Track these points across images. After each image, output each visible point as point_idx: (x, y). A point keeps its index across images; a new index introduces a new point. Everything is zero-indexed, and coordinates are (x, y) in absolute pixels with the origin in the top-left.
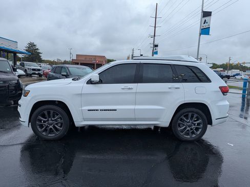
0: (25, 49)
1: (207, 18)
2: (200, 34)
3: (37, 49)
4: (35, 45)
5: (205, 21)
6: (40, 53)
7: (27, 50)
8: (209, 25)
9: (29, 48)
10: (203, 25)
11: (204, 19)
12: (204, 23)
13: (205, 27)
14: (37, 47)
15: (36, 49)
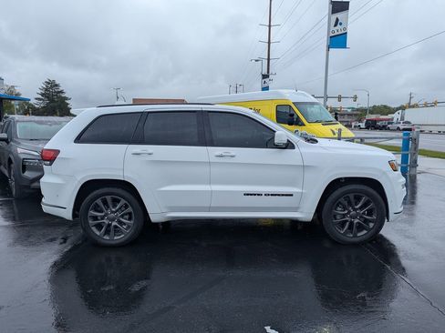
0: (39, 91)
1: (340, 15)
2: (329, 48)
3: (62, 92)
4: (56, 85)
5: (337, 20)
6: (66, 99)
7: (42, 95)
8: (345, 29)
9: (46, 90)
10: (332, 28)
11: (334, 17)
12: (335, 25)
13: (336, 33)
14: (61, 89)
15: (59, 92)
